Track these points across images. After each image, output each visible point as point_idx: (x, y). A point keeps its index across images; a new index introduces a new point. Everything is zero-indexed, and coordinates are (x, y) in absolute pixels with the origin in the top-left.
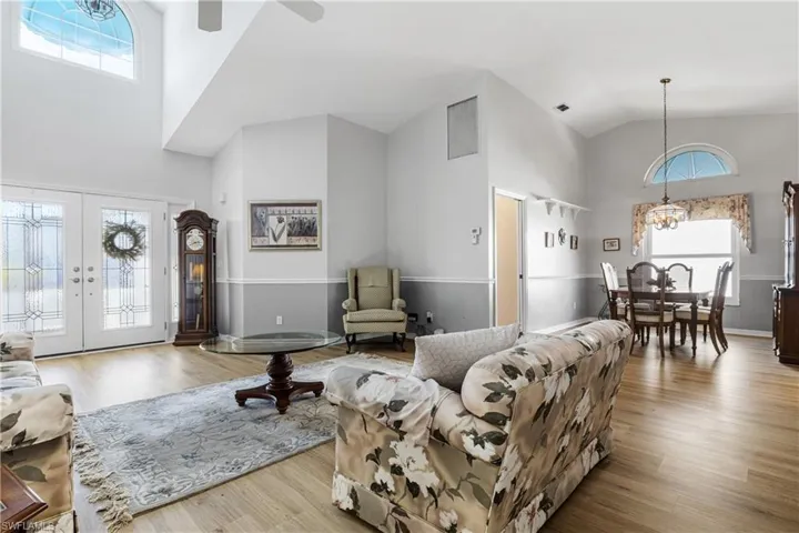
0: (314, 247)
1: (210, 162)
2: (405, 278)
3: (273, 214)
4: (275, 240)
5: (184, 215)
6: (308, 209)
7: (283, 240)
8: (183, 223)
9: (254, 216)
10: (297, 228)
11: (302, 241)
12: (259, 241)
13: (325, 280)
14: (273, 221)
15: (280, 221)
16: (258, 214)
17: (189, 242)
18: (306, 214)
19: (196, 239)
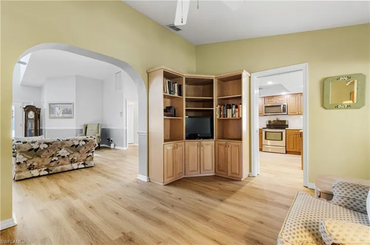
0: (71, 118)
1: (40, 88)
2: (103, 127)
3: (57, 107)
4: (58, 115)
5: (27, 107)
6: (69, 105)
7: (61, 115)
8: (26, 109)
9: (50, 107)
10: (65, 111)
11: (67, 115)
12: (52, 115)
13: (75, 128)
14: (57, 109)
15: (60, 109)
16: (52, 107)
17: (29, 116)
18: (69, 107)
19: (31, 115)
